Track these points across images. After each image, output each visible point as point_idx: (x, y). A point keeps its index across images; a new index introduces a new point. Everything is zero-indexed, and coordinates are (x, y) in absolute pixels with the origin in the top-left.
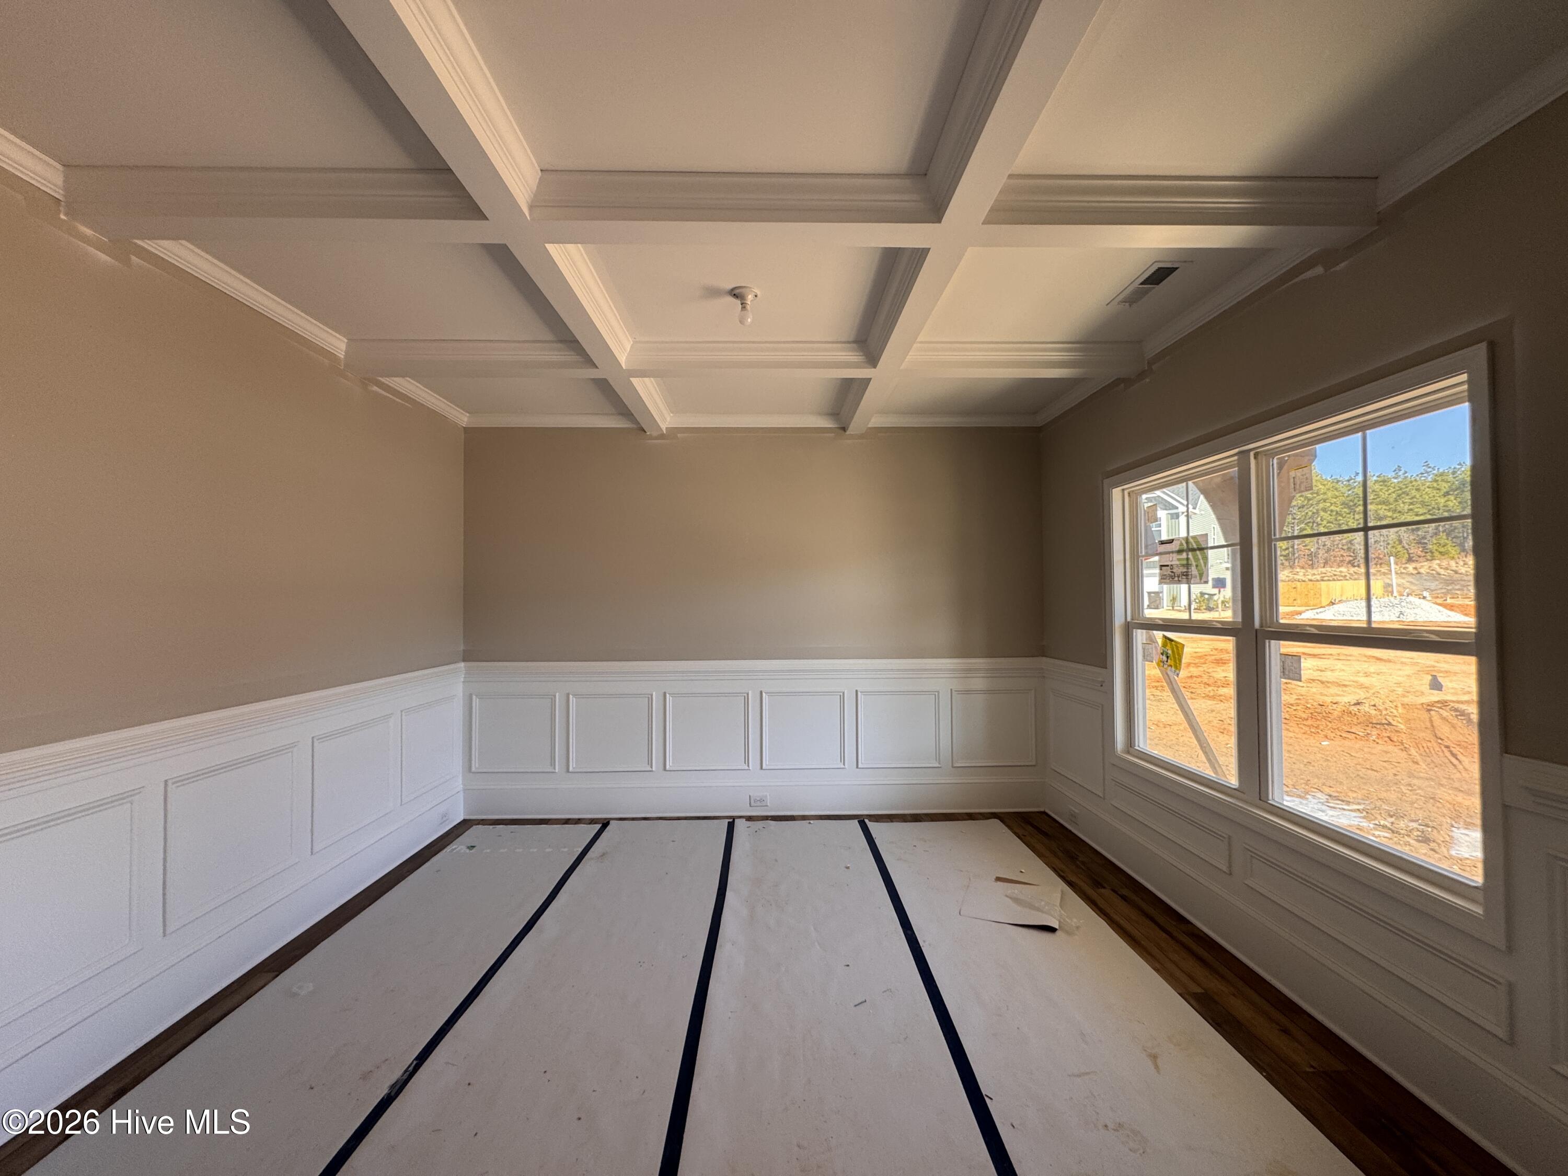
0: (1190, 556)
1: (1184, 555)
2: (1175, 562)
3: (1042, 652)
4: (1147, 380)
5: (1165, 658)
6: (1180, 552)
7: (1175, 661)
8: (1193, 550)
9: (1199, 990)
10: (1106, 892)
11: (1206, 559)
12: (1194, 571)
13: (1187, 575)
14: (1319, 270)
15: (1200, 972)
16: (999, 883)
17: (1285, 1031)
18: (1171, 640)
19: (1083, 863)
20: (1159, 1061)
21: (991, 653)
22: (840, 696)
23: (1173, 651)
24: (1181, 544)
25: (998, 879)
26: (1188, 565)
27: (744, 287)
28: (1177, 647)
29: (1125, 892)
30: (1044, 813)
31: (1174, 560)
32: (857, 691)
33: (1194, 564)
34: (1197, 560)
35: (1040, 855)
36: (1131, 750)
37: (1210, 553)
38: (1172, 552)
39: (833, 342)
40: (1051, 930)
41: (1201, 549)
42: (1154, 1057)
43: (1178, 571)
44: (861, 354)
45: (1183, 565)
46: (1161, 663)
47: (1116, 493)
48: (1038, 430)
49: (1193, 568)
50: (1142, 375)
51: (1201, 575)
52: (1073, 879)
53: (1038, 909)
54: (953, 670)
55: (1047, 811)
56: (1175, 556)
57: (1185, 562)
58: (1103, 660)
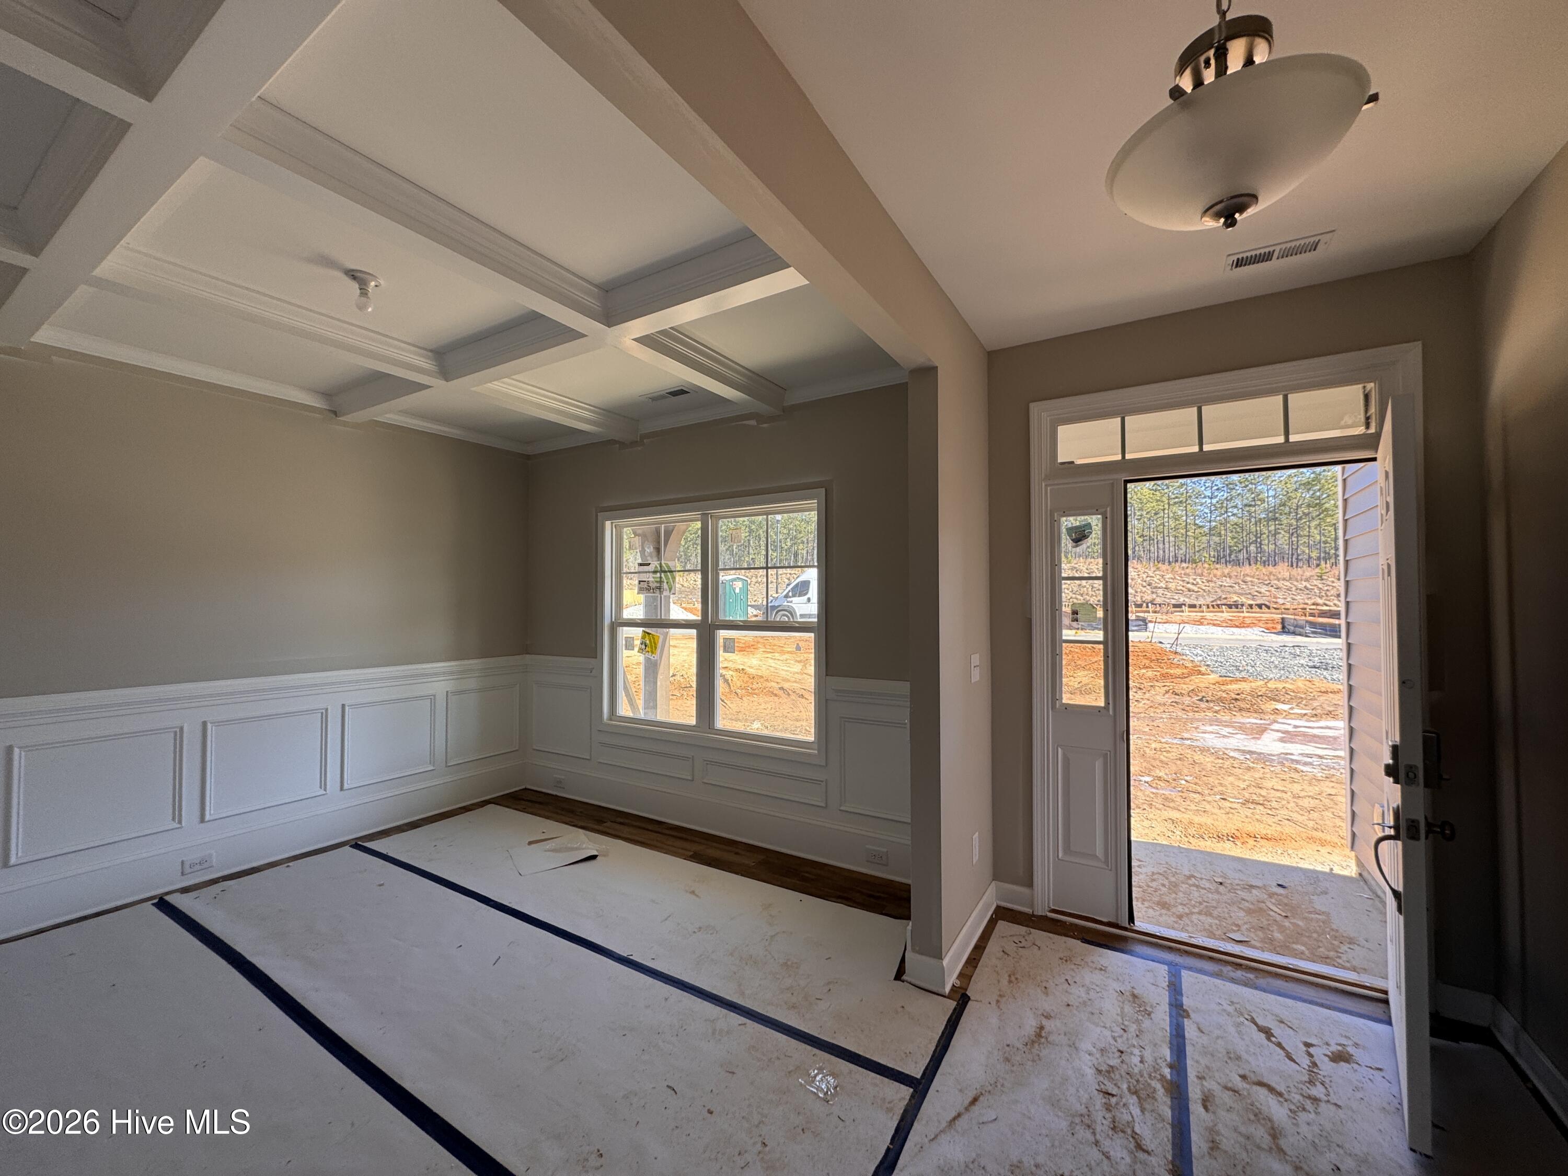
0: (663, 575)
1: (658, 575)
2: (651, 579)
3: (526, 650)
4: (639, 449)
5: (643, 647)
6: (655, 572)
7: (652, 648)
8: (665, 572)
9: (692, 853)
10: (609, 824)
11: (674, 578)
12: (665, 586)
13: (660, 589)
14: (753, 423)
15: (687, 845)
16: (533, 845)
17: (737, 853)
18: (649, 634)
19: (581, 812)
20: (696, 892)
21: (485, 653)
22: (322, 713)
23: (650, 641)
24: (656, 567)
25: (530, 843)
26: (661, 582)
27: (369, 274)
28: (654, 638)
29: (619, 820)
30: (526, 789)
31: (650, 578)
32: (343, 706)
33: (665, 581)
34: (667, 578)
35: (548, 818)
36: (613, 718)
37: (677, 574)
38: (649, 572)
39: (409, 344)
40: (593, 857)
41: (671, 572)
42: (693, 892)
43: (653, 585)
44: (434, 363)
45: (657, 582)
46: (641, 650)
47: (608, 524)
48: (528, 457)
49: (665, 584)
50: (634, 444)
51: (670, 589)
52: (583, 824)
53: (577, 849)
54: (452, 673)
55: (529, 787)
56: (651, 575)
57: (659, 580)
58: (594, 652)
